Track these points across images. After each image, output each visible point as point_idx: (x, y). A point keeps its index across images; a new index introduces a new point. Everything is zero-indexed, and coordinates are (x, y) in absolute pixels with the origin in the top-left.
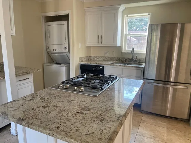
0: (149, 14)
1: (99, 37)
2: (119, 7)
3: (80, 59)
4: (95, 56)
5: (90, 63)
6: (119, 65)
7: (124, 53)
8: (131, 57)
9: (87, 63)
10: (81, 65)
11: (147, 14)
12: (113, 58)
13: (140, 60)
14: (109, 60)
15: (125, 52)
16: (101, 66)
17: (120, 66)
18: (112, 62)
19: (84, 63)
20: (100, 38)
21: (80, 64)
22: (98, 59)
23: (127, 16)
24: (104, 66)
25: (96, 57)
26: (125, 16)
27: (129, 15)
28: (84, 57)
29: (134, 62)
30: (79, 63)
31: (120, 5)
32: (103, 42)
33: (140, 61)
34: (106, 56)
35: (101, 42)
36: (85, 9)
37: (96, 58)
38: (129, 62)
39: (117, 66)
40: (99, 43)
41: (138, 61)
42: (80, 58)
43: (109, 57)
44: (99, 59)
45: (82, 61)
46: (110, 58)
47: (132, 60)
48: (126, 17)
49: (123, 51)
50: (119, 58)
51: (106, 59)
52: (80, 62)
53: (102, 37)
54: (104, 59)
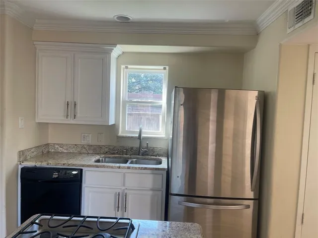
0: (165, 69)
1: (68, 104)
2: (113, 49)
3: (22, 153)
4: (58, 144)
5: (48, 164)
6: (118, 165)
7: (123, 137)
8: (136, 145)
9: (38, 164)
10: (22, 169)
11: (162, 67)
12: (100, 147)
13: (153, 150)
14: (92, 152)
15: (124, 135)
16: (75, 170)
17: (119, 167)
18: (98, 157)
19: (30, 164)
20: (71, 107)
21: (20, 167)
22: (66, 151)
23: (127, 68)
24: (82, 170)
25: (61, 145)
26: (123, 66)
27: (129, 66)
28: (32, 148)
29: (143, 155)
30: (17, 165)
31: (115, 45)
32: (78, 115)
33: (154, 152)
34: (84, 142)
35: (75, 116)
36: (35, 43)
37: (60, 149)
38: (132, 156)
39: (112, 167)
40: (69, 116)
41: (151, 154)
42: (20, 152)
43: (91, 145)
44: (67, 149)
45: (26, 160)
46: (92, 148)
47: (139, 151)
48: (124, 68)
49: (120, 134)
50: (111, 148)
51: (84, 151)
52: (21, 162)
53: (75, 105)
54: (79, 150)
